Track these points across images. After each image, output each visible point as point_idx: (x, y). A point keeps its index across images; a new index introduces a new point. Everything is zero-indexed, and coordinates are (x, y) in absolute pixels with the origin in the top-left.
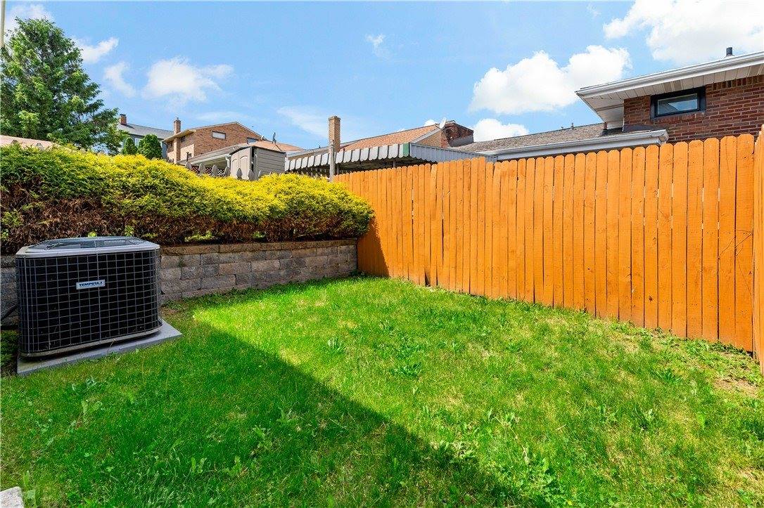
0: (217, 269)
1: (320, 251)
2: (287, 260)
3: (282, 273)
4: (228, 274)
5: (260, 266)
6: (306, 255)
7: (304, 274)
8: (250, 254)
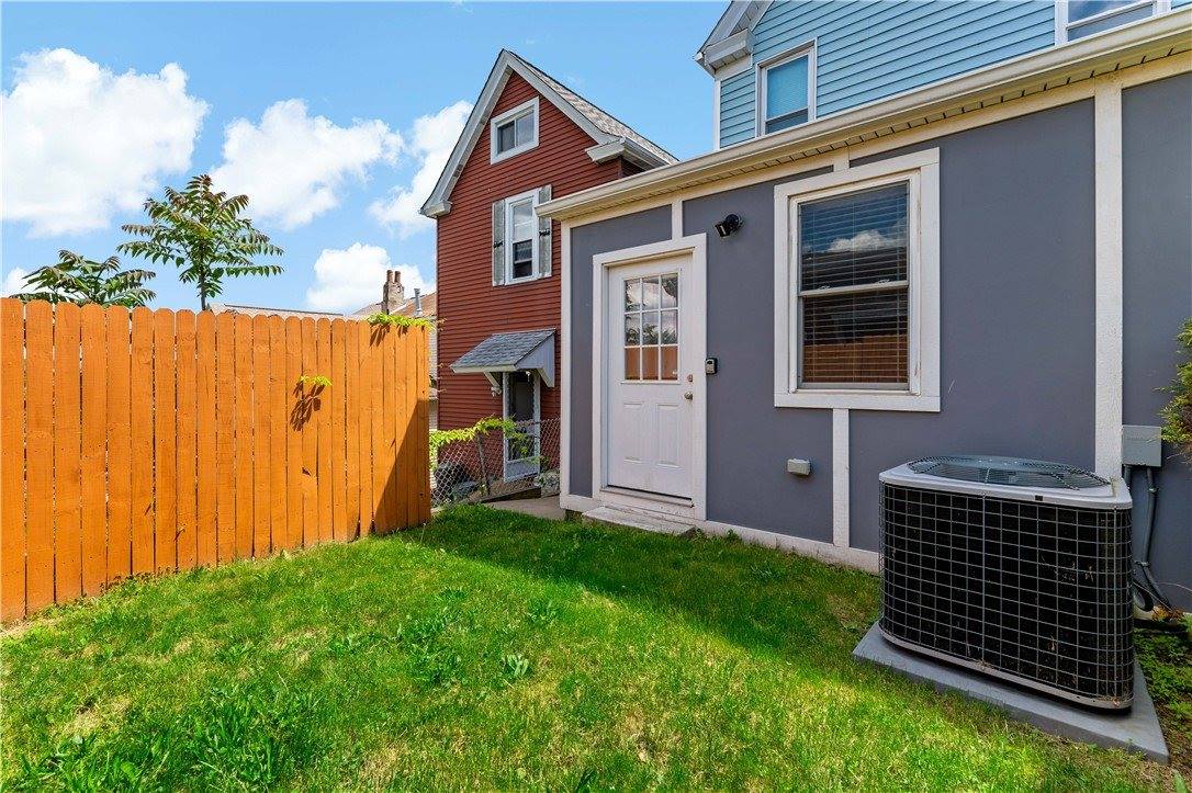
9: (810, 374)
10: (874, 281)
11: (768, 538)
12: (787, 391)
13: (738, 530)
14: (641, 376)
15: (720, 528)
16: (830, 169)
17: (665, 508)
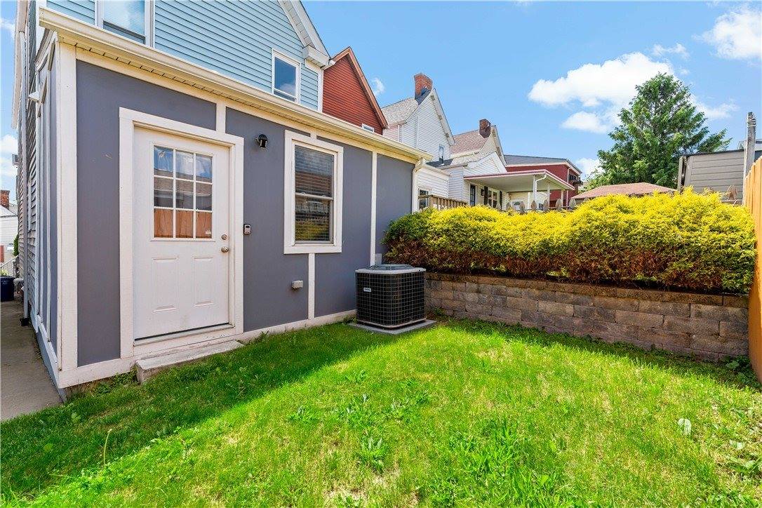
0: (504, 301)
1: (646, 305)
2: (584, 308)
3: (576, 322)
4: (514, 308)
5: (547, 307)
6: (617, 307)
7: (613, 332)
8: (537, 292)
9: (300, 237)
10: (321, 195)
11: (279, 328)
12: (291, 246)
13: (265, 330)
14: (174, 235)
15: (255, 333)
16: (309, 135)
17: (210, 336)
